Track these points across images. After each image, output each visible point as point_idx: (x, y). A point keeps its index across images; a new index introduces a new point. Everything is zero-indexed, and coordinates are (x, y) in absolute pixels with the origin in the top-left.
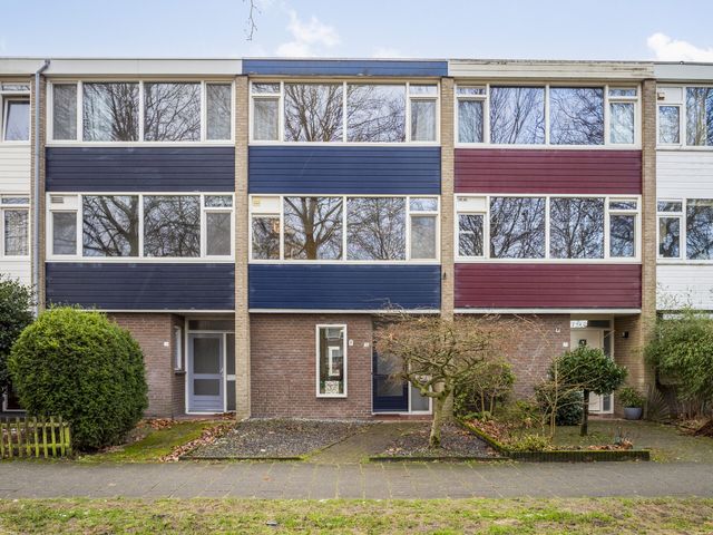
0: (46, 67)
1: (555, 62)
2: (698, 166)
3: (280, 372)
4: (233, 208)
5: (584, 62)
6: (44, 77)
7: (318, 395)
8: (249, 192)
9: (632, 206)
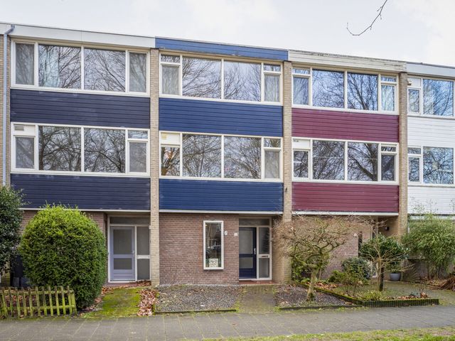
0: (12, 30)
1: (351, 57)
2: (429, 127)
3: (179, 253)
4: (148, 140)
5: (367, 58)
6: (10, 37)
7: (205, 268)
8: (159, 130)
9: (393, 149)
